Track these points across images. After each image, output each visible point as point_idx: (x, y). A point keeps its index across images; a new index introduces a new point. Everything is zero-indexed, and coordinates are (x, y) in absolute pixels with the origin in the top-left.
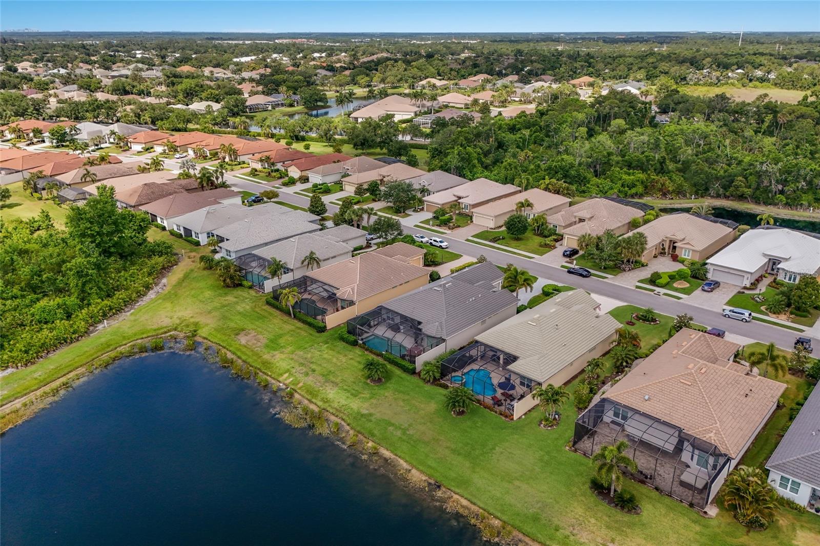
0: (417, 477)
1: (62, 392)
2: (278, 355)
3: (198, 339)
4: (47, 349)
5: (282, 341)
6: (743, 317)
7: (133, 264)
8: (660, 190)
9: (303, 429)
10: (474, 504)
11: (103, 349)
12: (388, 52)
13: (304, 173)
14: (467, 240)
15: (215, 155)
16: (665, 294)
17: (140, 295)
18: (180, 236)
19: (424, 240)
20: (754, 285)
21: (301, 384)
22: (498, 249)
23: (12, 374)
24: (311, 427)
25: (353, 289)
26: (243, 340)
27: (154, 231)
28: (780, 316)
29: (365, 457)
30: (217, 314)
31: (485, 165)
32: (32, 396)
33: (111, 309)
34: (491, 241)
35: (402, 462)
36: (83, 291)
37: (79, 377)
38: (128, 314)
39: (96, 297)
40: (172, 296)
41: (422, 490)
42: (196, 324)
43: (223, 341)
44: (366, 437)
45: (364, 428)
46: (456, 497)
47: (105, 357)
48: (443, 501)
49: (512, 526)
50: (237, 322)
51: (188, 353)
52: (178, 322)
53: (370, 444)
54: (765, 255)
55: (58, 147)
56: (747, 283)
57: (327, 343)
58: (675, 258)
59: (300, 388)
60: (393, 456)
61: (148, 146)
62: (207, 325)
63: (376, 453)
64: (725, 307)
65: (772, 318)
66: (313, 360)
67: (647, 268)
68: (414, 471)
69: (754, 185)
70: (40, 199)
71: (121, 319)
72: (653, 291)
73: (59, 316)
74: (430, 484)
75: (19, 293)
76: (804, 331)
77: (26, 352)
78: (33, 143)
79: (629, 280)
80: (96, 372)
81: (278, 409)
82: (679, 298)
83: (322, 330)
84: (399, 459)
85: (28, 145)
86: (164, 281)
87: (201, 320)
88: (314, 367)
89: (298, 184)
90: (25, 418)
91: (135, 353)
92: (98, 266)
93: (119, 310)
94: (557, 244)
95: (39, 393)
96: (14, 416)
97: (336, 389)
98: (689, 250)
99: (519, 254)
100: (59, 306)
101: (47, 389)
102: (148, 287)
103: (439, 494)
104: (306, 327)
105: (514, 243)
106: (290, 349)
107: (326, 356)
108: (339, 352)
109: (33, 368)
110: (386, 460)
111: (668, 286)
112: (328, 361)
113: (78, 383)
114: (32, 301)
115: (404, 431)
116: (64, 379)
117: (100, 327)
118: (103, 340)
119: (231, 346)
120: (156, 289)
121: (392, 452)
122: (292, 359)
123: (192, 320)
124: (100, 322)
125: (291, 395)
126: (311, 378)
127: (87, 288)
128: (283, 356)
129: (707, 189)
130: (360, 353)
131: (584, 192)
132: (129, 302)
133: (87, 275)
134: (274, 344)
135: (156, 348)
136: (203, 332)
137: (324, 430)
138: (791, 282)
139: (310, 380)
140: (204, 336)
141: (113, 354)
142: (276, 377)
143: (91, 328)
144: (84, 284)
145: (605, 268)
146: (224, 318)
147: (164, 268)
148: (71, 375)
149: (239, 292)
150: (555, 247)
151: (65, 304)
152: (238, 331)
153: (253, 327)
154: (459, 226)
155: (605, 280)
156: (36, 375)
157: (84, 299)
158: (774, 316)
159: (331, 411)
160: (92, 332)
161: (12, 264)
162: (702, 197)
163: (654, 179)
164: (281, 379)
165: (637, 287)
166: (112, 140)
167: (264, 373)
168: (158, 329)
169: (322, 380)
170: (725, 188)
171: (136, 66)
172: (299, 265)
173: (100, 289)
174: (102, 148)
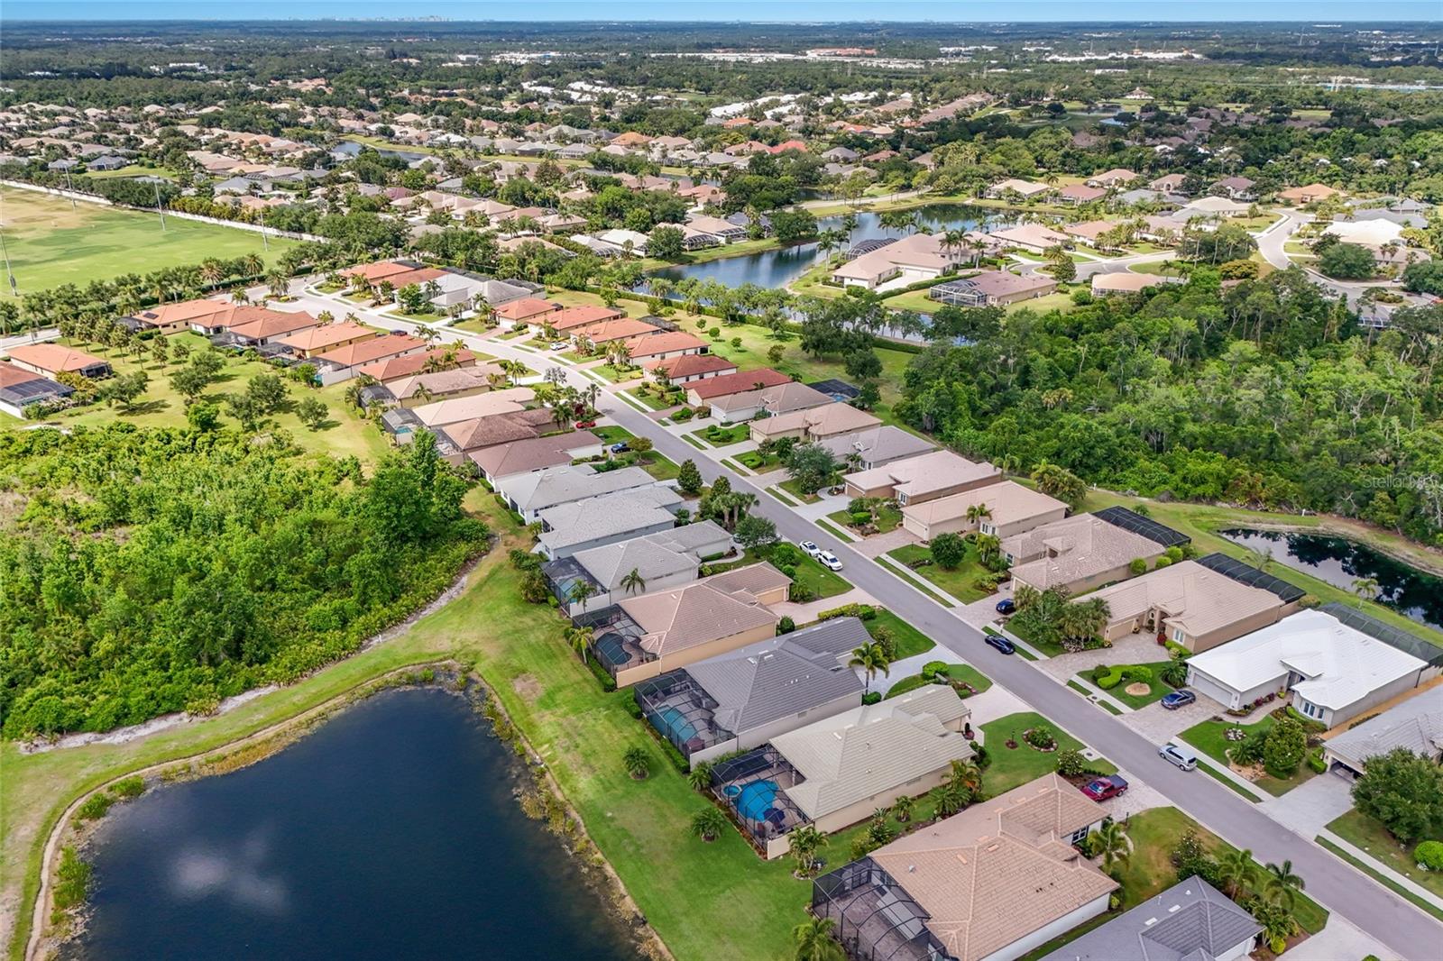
0: (629, 906)
1: (317, 724)
2: (549, 717)
3: (473, 675)
4: (312, 666)
5: (559, 697)
7: (434, 551)
8: (1247, 494)
9: (536, 821)
11: (370, 674)
12: (987, 91)
13: (708, 403)
14: (878, 559)
15: (602, 351)
16: (1103, 703)
17: (430, 599)
18: (506, 506)
19: (813, 552)
20: (1247, 710)
21: (556, 763)
22: (912, 581)
23: (273, 693)
24: (546, 820)
25: (660, 639)
26: (518, 686)
27: (480, 492)
28: (1244, 769)
29: (585, 870)
30: (503, 642)
31: (980, 412)
32: (286, 725)
33: (390, 620)
34: (910, 565)
35: (620, 884)
36: (364, 593)
37: (336, 706)
38: (410, 626)
39: (377, 601)
40: (463, 607)
41: (625, 922)
42: (477, 654)
43: (498, 684)
44: (597, 846)
45: (600, 834)
46: (656, 938)
47: (369, 686)
48: (640, 939)
50: (522, 658)
51: (456, 694)
52: (458, 647)
53: (599, 856)
54: (1284, 665)
55: (408, 313)
56: (1236, 705)
57: (608, 708)
58: (1161, 639)
59: (554, 767)
60: (615, 876)
61: (521, 323)
62: (488, 657)
63: (600, 869)
64: (1176, 741)
65: (1230, 772)
66: (583, 731)
67: (1109, 651)
68: (628, 899)
69: (1406, 510)
70: (363, 417)
71: (399, 632)
72: (1088, 694)
73: (334, 624)
74: (637, 917)
75: (300, 586)
76: (1260, 801)
77: (291, 668)
78: (379, 303)
79: (1064, 669)
80: (356, 703)
81: (520, 790)
82: (1117, 712)
83: (611, 688)
84: (619, 881)
85: (373, 306)
86: (465, 579)
87: (485, 649)
88: (579, 740)
89: (695, 418)
90: (274, 752)
91: (401, 684)
92: (385, 564)
93: (401, 620)
94: (1001, 587)
95: (294, 721)
96: (264, 747)
97: (590, 777)
98: (1182, 632)
99: (936, 597)
100: (335, 611)
101: (303, 718)
102: (441, 590)
103: (640, 931)
105: (941, 575)
106: (565, 709)
107: (599, 728)
108: (615, 726)
109: (294, 688)
110: (606, 878)
111: (1115, 690)
112: (599, 736)
113: (335, 714)
114: (311, 598)
115: (639, 847)
116: (320, 709)
117: (375, 641)
118: (372, 662)
119: (505, 693)
120: (452, 592)
121: (616, 870)
122: (560, 725)
123: (475, 647)
124: (376, 634)
125: (542, 774)
126: (569, 756)
127: (369, 591)
128: (553, 719)
129: (1331, 502)
130: (638, 731)
131: (1118, 482)
132: (415, 609)
133: (370, 576)
134: (548, 702)
135: (425, 681)
136: (481, 667)
137: (557, 827)
139: (566, 759)
140: (481, 672)
141: (378, 682)
142: (536, 746)
143: (365, 642)
144: (366, 586)
146: (510, 650)
147: (468, 559)
148: (331, 703)
149: (541, 612)
150: (995, 591)
151: (343, 609)
152: (519, 673)
153: (537, 669)
154: (878, 532)
155: (1032, 663)
156: (295, 699)
157: (364, 600)
159: (575, 804)
160: (364, 648)
161: (300, 542)
162: (1323, 511)
164: (539, 750)
165: (1071, 684)
166: (478, 307)
167: (525, 738)
168: (434, 655)
169: (581, 760)
170: (1363, 505)
171: (560, 130)
172: (617, 584)
173: (383, 590)
174: (462, 320)
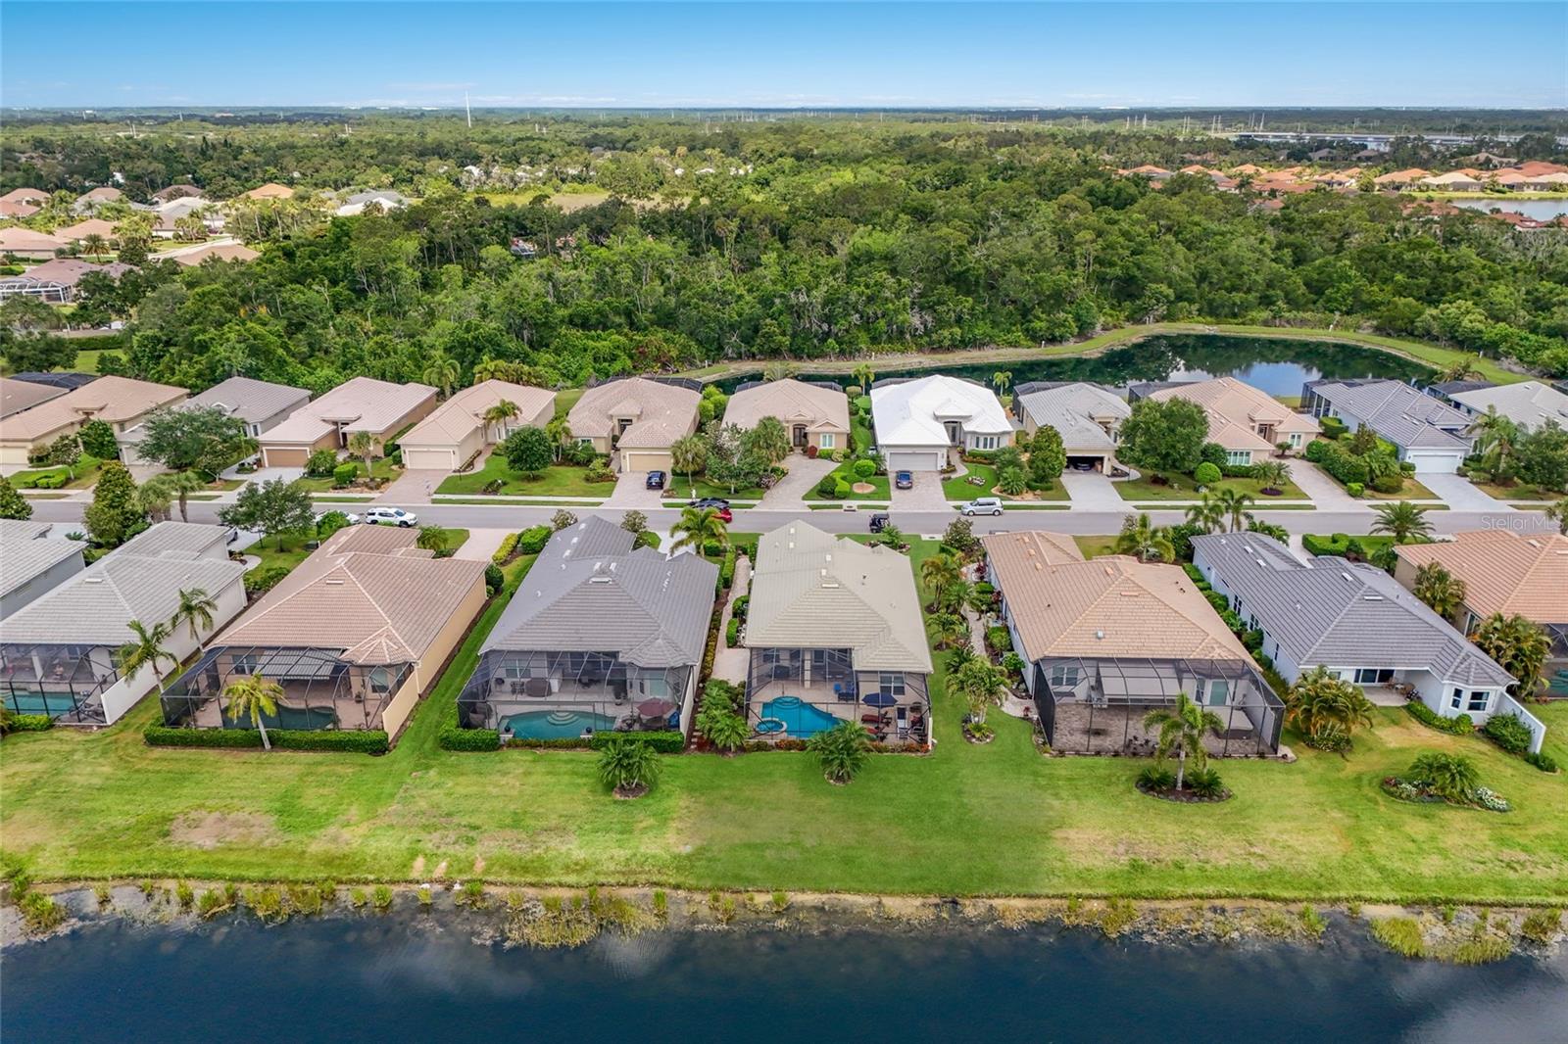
0: (905, 907)
2: (347, 833)
5: (312, 804)
6: (994, 508)
8: (657, 359)
9: (594, 940)
10: (1038, 897)
16: (861, 507)
20: (950, 465)
21: (479, 864)
22: (518, 503)
24: (607, 928)
26: (197, 840)
28: (1024, 496)
29: (779, 924)
30: (31, 813)
34: (485, 492)
35: (850, 898)
41: (940, 920)
43: (139, 864)
44: (739, 892)
45: (718, 878)
46: (997, 902)
48: (989, 918)
49: (1122, 896)
50: (123, 810)
53: (761, 898)
54: (932, 418)
56: (943, 464)
57: (427, 767)
58: (811, 453)
59: (487, 871)
60: (825, 897)
62: (38, 847)
63: (789, 908)
64: (950, 503)
65: (1022, 502)
66: (445, 809)
67: (790, 477)
68: (888, 901)
72: (840, 507)
74: (938, 906)
76: (1070, 507)
79: (788, 500)
81: (490, 932)
82: (886, 507)
83: (379, 746)
84: (842, 896)
88: (463, 820)
94: (616, 472)
97: (574, 838)
98: (831, 434)
99: (572, 504)
103: (970, 912)
104: (331, 755)
105: (538, 486)
106: (355, 809)
107: (463, 790)
108: (481, 774)
110: (819, 908)
111: (852, 495)
115: (798, 846)
119: (181, 865)
121: (819, 891)
122: (391, 827)
125: (480, 895)
126: (488, 843)
128: (361, 831)
129: (721, 348)
130: (530, 758)
134: (299, 816)
137: (641, 921)
138: (988, 449)
139: (492, 848)
140: (61, 873)
142: (398, 876)
145: (736, 491)
146: (67, 814)
150: (617, 477)
152: (159, 827)
153: (188, 803)
154: (387, 480)
158: (1017, 498)
159: (612, 880)
163: (640, 341)
164: (414, 875)
165: (812, 507)
167: (351, 882)
170: (747, 340)
